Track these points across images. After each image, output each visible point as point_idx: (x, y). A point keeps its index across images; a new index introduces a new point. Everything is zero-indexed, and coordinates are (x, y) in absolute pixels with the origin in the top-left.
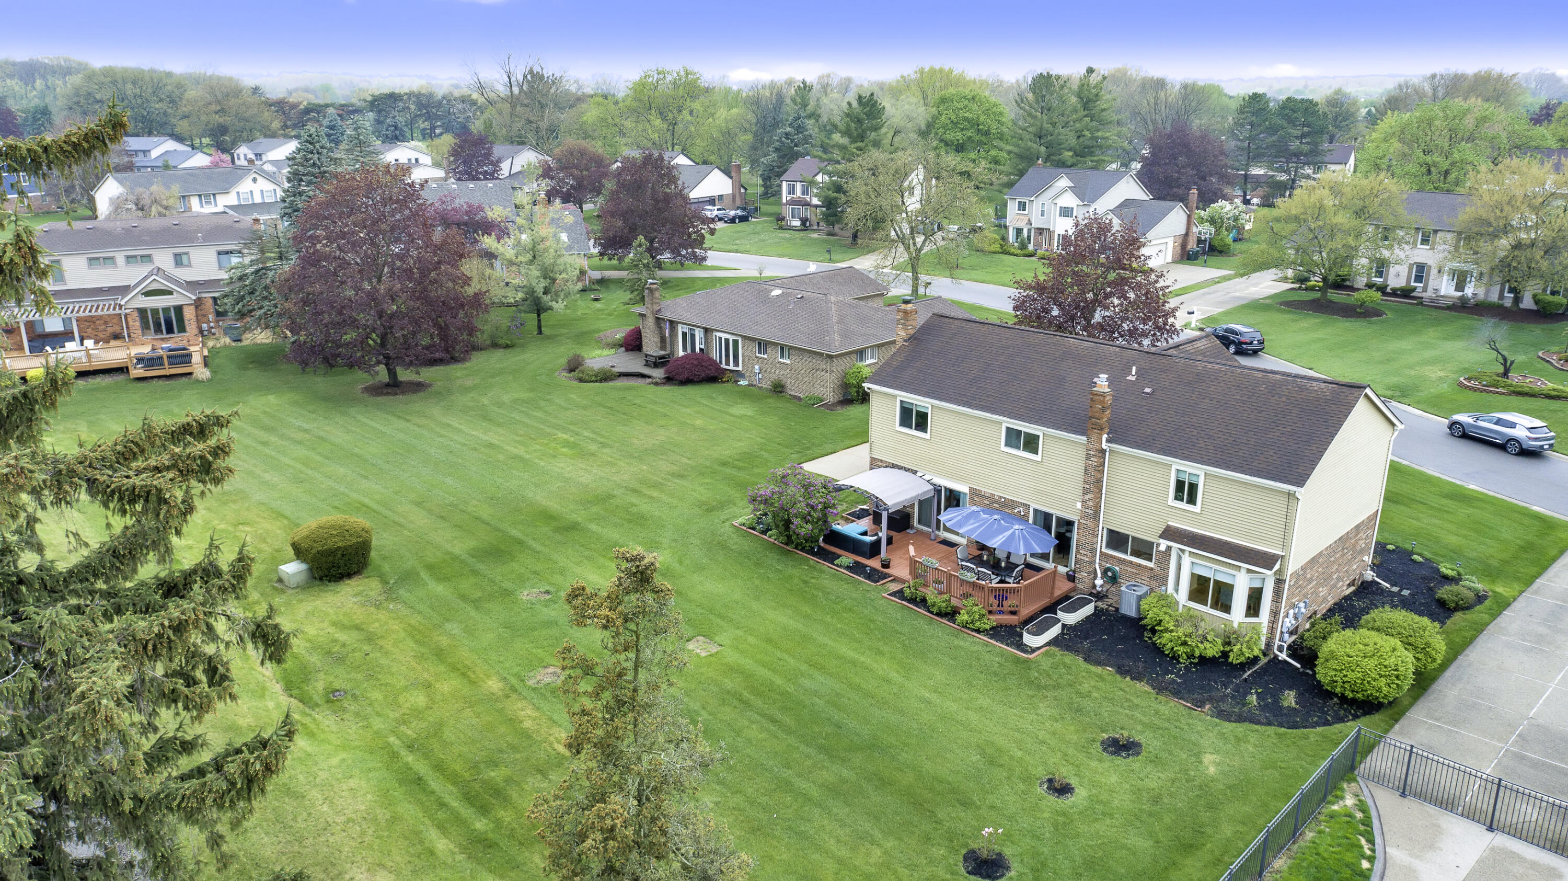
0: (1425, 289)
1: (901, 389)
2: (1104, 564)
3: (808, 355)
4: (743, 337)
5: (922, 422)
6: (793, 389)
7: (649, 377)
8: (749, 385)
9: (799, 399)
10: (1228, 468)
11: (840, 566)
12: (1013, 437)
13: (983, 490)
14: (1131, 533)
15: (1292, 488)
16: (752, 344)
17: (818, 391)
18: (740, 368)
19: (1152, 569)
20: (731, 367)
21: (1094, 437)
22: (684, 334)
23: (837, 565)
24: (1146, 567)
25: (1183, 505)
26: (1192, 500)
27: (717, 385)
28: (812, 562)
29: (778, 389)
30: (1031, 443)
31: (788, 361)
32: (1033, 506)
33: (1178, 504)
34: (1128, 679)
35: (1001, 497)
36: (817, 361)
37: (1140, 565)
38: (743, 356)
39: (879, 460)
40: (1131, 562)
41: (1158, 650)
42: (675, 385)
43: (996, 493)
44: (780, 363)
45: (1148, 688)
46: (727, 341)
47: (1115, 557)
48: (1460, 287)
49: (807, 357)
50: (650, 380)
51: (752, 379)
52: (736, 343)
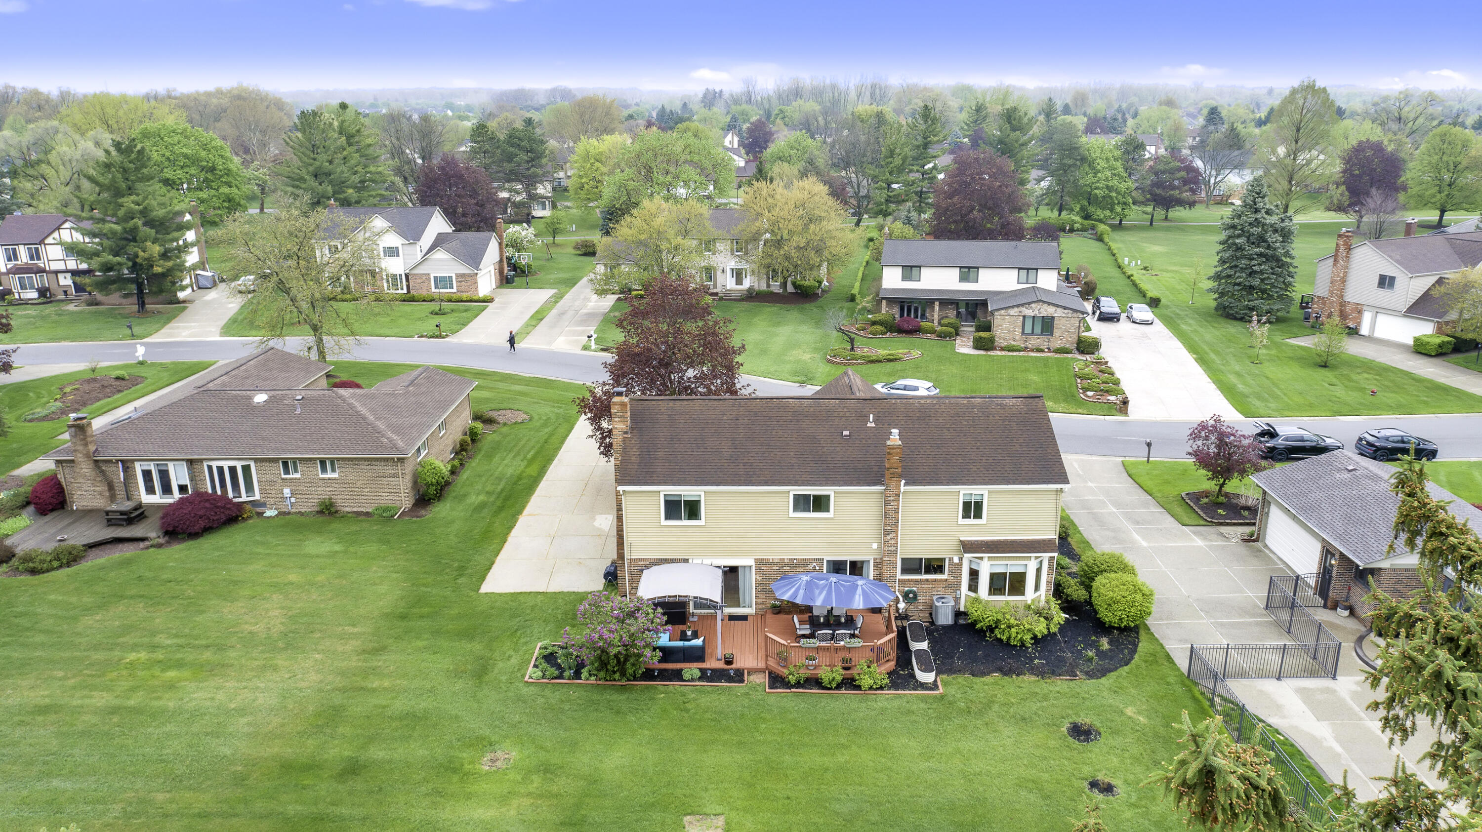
0: (715, 287)
1: (665, 483)
2: (902, 589)
3: (366, 463)
4: (256, 460)
5: (693, 510)
6: (346, 505)
7: (143, 540)
8: (280, 514)
9: (367, 514)
10: (1008, 483)
11: (692, 680)
12: (801, 502)
13: (771, 557)
14: (923, 556)
15: (1059, 486)
16: (274, 465)
17: (386, 499)
18: (257, 497)
19: (946, 580)
20: (244, 498)
21: (893, 484)
22: (147, 474)
23: (689, 681)
24: (941, 580)
25: (971, 521)
26: (978, 515)
27: (241, 525)
28: (660, 688)
29: (328, 510)
30: (820, 503)
31: (335, 475)
32: (826, 558)
33: (968, 521)
34: (1014, 676)
35: (791, 560)
36: (380, 468)
37: (935, 580)
38: (259, 482)
39: (640, 560)
40: (927, 580)
41: (1006, 645)
42: (184, 540)
43: (785, 557)
44: (324, 479)
45: (1033, 678)
46: (233, 470)
47: (912, 580)
48: (739, 281)
49: (364, 466)
50: (147, 543)
51: (281, 505)
52: (246, 469)
